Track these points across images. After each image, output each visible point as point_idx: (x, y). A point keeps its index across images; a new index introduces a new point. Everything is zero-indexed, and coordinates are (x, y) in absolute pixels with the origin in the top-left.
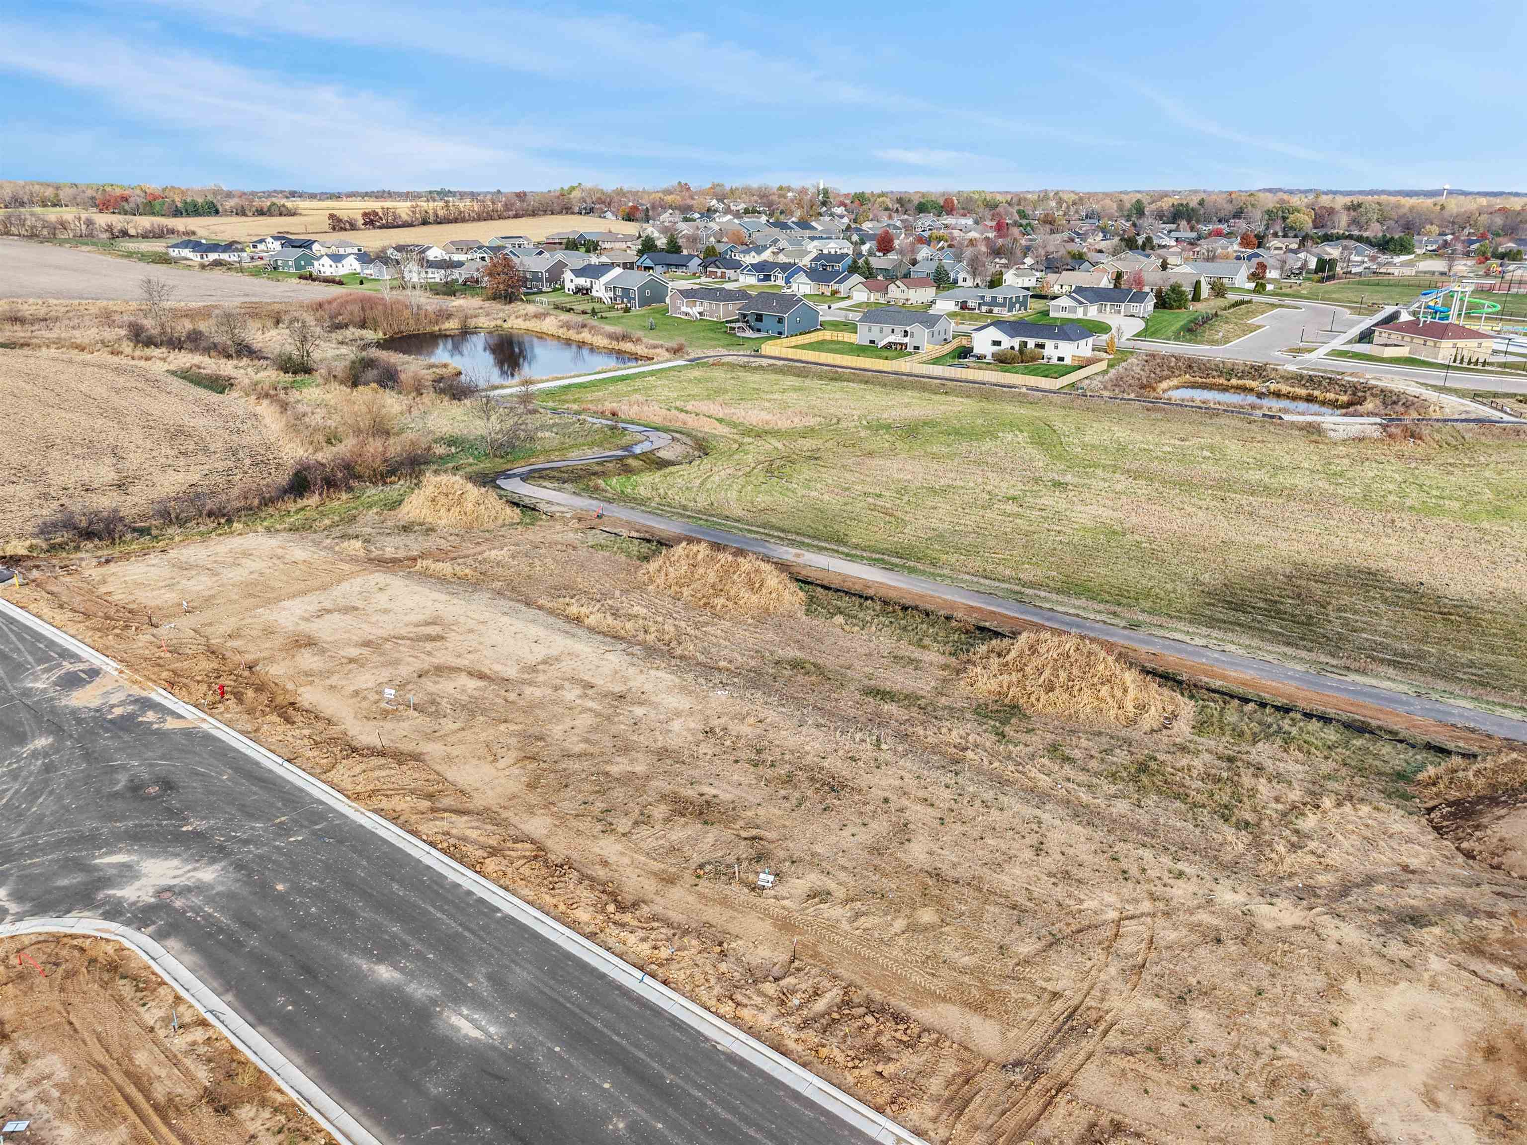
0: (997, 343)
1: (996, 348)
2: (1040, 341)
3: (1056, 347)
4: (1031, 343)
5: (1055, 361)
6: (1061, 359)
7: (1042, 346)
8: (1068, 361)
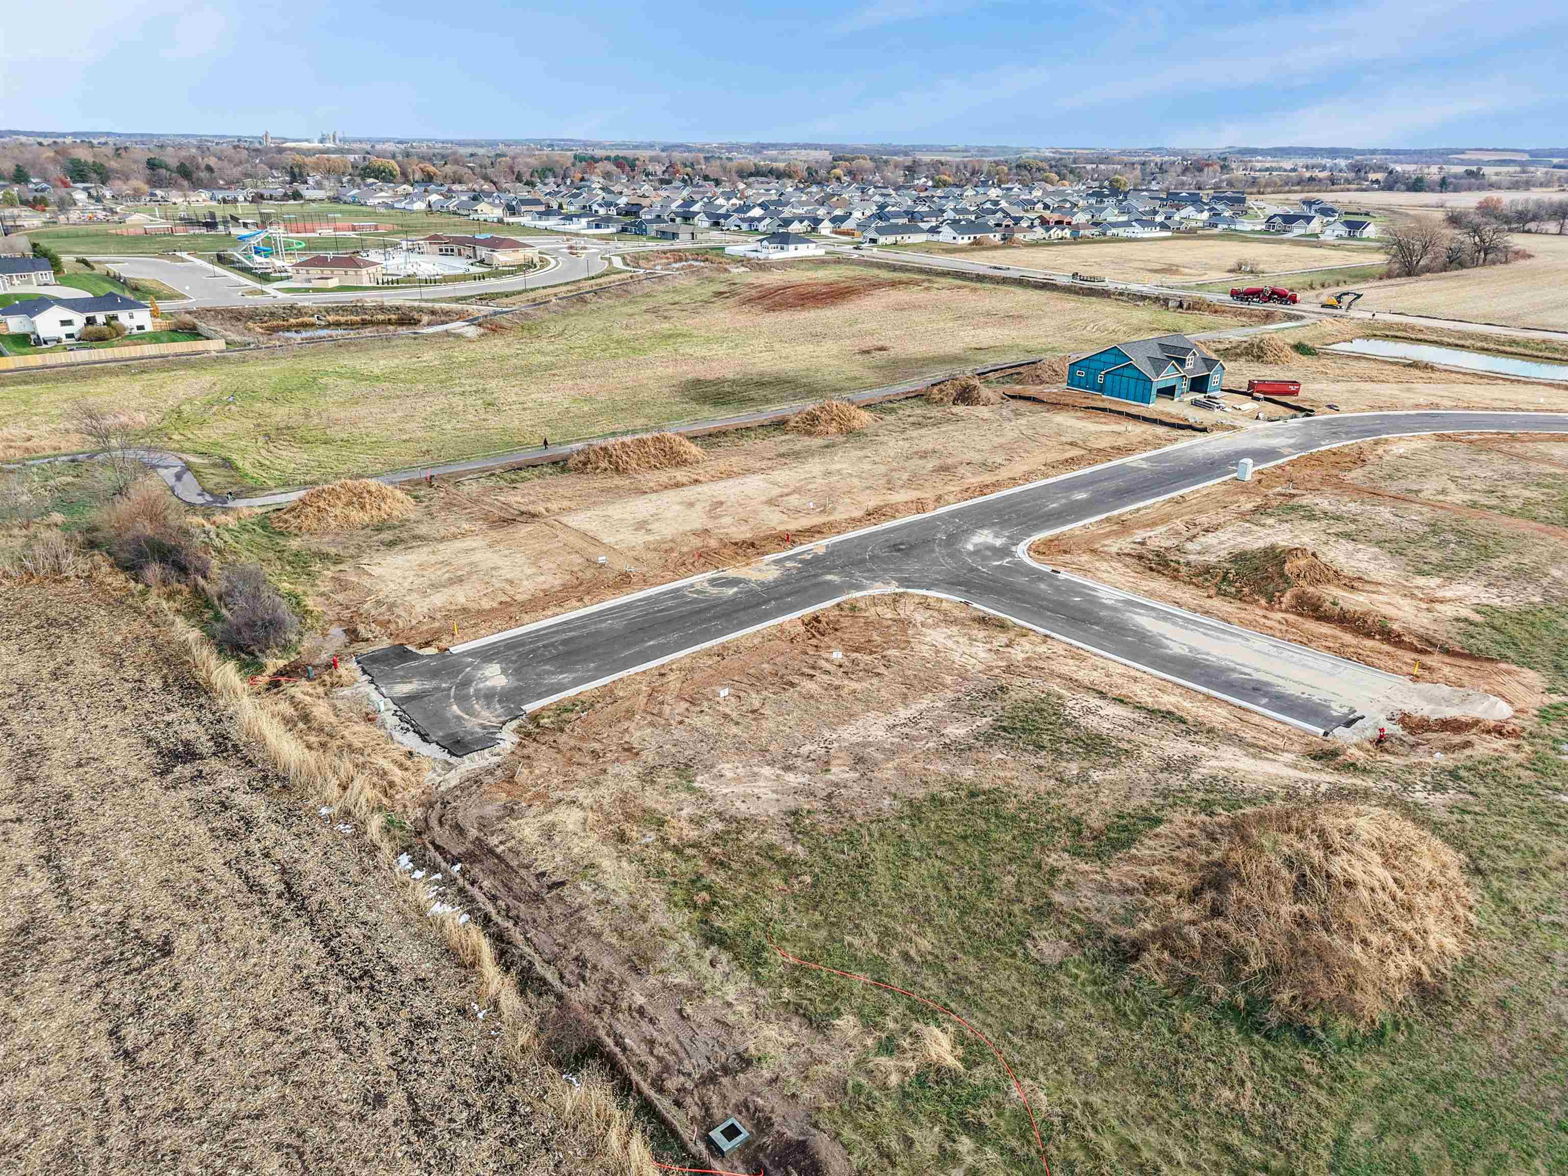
0: (64, 323)
1: (69, 329)
2: (111, 313)
3: (131, 317)
4: (100, 318)
5: (135, 331)
6: (140, 328)
7: (115, 318)
8: (149, 328)
